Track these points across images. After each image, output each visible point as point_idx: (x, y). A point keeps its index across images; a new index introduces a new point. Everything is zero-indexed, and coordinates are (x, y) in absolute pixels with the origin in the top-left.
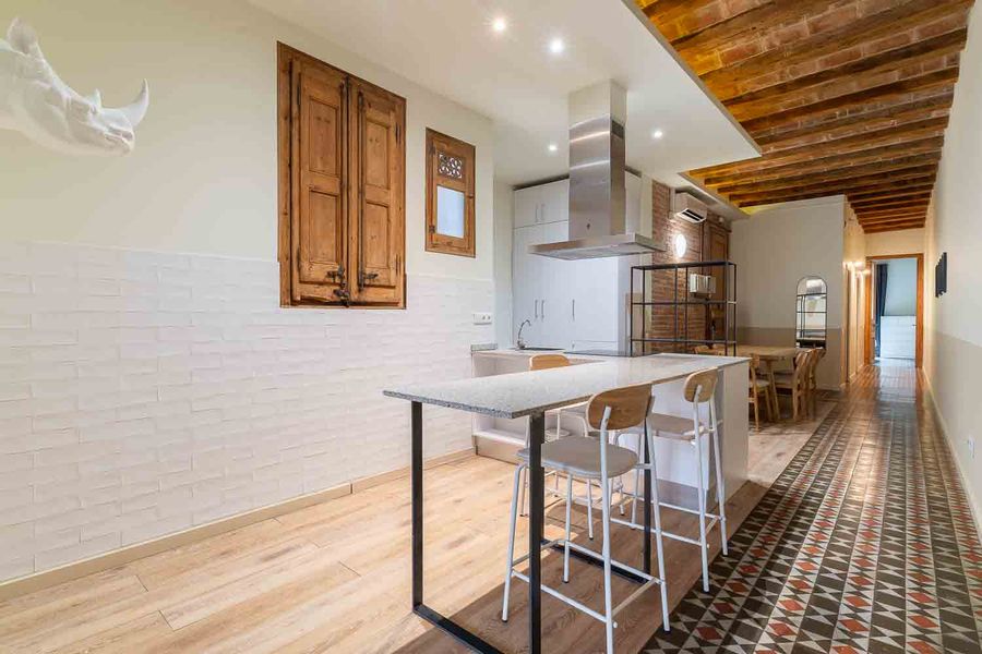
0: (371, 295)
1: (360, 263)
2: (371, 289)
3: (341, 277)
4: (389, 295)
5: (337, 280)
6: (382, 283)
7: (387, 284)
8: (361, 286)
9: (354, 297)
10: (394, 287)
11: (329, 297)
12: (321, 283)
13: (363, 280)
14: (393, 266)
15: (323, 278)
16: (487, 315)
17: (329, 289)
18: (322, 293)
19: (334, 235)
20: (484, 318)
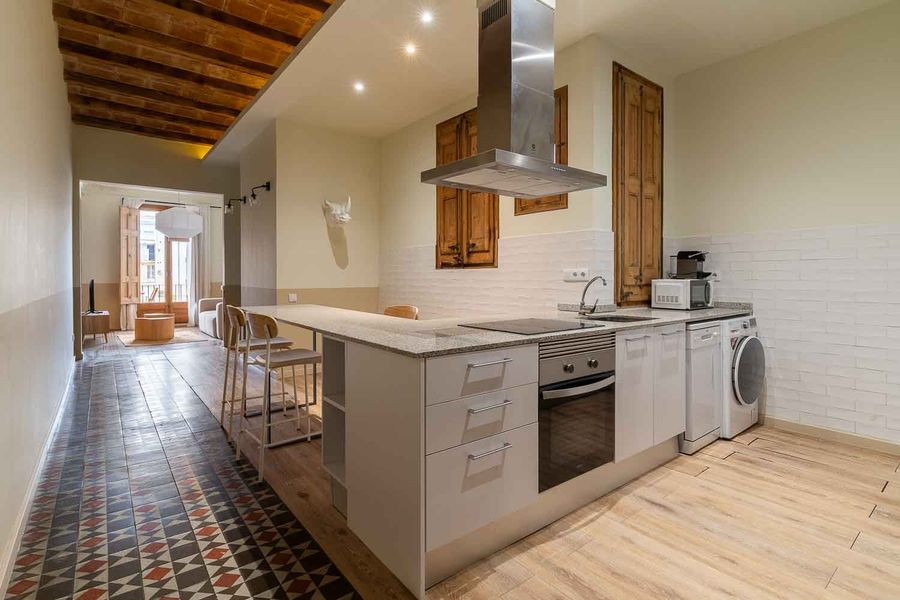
0: (475, 259)
1: (469, 236)
2: (474, 255)
3: (458, 249)
4: (487, 257)
5: (456, 251)
6: (480, 249)
7: (483, 249)
8: (469, 254)
9: (465, 261)
10: (488, 251)
11: (453, 262)
12: (449, 254)
13: (468, 249)
14: (486, 235)
15: (449, 250)
16: (579, 270)
17: (452, 257)
18: (451, 260)
19: (455, 223)
20: (575, 274)
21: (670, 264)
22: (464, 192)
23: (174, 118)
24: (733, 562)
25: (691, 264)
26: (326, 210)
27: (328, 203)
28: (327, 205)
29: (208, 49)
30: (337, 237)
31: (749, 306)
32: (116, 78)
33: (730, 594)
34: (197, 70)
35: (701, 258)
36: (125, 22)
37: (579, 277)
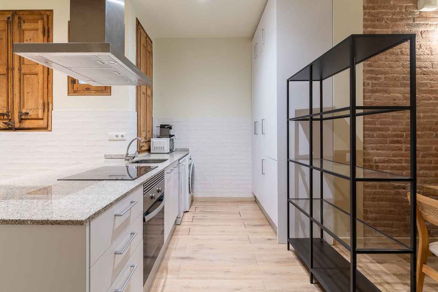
0: (27, 124)
1: (21, 104)
2: (27, 121)
3: (8, 116)
4: (41, 123)
5: (5, 117)
6: (33, 117)
7: (37, 117)
8: (21, 120)
9: (17, 125)
10: (42, 119)
11: (2, 126)
13: (20, 116)
14: (41, 106)
16: (119, 134)
17: (1, 122)
20: (117, 136)
21: (156, 131)
22: (16, 71)
24: (229, 272)
25: (165, 130)
31: (187, 150)
33: (239, 289)
35: (170, 128)
37: (120, 137)
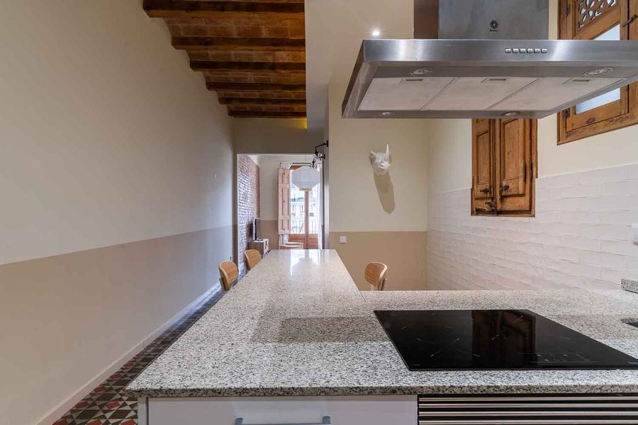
0: (510, 204)
1: (503, 176)
2: (509, 200)
3: (491, 193)
4: (522, 203)
5: (489, 195)
6: (513, 192)
7: (517, 193)
8: (503, 198)
9: (499, 207)
10: (523, 195)
11: (486, 208)
12: (483, 199)
13: (501, 192)
14: (521, 174)
15: (482, 194)
17: (484, 202)
18: (483, 205)
19: (488, 162)
22: (497, 122)
23: (278, 101)
26: (372, 160)
27: (372, 152)
28: (372, 155)
29: (265, 39)
30: (383, 184)
32: (232, 81)
34: (270, 59)
36: (211, 36)
